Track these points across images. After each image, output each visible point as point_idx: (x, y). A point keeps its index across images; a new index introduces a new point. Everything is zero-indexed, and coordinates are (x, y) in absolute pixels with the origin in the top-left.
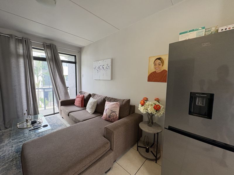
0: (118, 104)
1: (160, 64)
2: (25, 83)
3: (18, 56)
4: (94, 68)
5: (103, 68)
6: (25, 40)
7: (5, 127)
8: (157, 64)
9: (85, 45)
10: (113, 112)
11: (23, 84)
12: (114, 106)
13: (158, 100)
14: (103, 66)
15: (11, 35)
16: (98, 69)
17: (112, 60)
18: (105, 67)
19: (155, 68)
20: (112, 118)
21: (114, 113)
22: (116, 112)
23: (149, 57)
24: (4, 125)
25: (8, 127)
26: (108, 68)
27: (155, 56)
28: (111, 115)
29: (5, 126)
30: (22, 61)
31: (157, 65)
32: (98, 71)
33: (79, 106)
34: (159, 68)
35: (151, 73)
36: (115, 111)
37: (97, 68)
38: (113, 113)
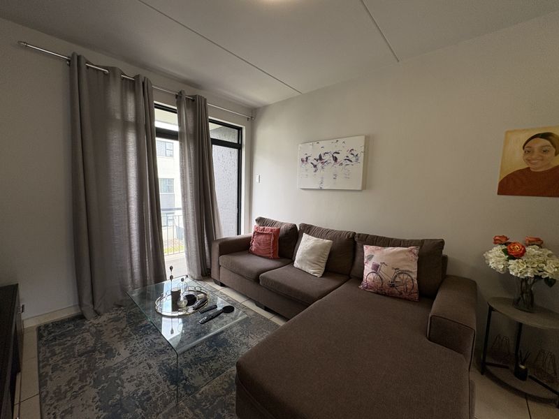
0: (416, 251)
1: (546, 148)
2: (136, 196)
3: (125, 125)
4: (302, 161)
5: (336, 159)
6: (143, 83)
7: (96, 311)
8: (536, 150)
9: (271, 103)
10: (403, 272)
11: (132, 199)
12: (403, 256)
13: (539, 242)
14: (335, 155)
15: (112, 69)
16: (315, 163)
17: (368, 141)
18: (340, 158)
19: (529, 160)
20: (401, 288)
21: (406, 276)
22: (410, 274)
23: (507, 132)
24: (91, 306)
25: (101, 310)
26: (353, 159)
27: (528, 130)
28: (397, 279)
29: (96, 309)
30: (131, 138)
31: (533, 152)
32: (315, 166)
33: (268, 255)
34: (542, 160)
35: (513, 174)
36: (408, 271)
37: (311, 160)
38: (401, 276)
